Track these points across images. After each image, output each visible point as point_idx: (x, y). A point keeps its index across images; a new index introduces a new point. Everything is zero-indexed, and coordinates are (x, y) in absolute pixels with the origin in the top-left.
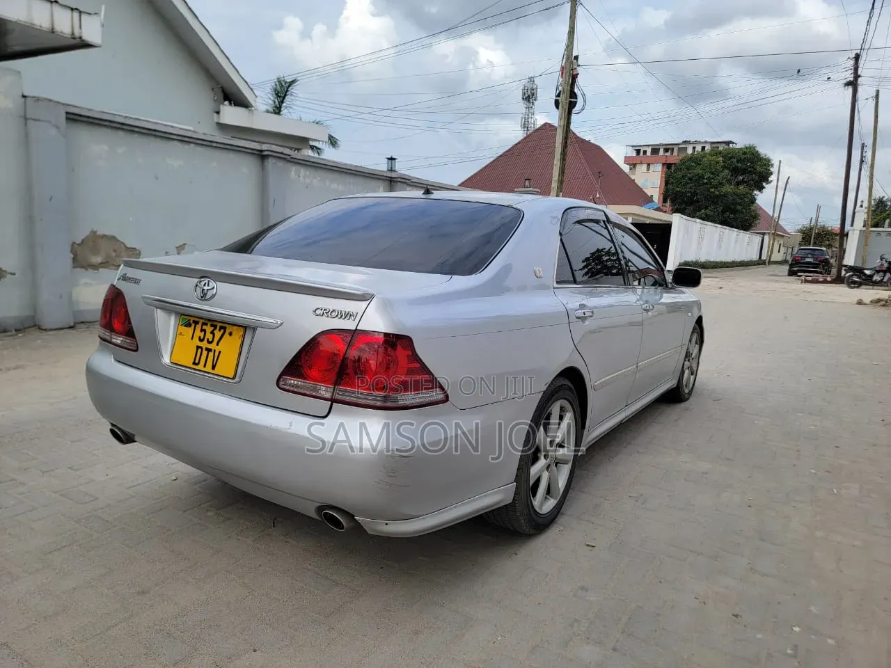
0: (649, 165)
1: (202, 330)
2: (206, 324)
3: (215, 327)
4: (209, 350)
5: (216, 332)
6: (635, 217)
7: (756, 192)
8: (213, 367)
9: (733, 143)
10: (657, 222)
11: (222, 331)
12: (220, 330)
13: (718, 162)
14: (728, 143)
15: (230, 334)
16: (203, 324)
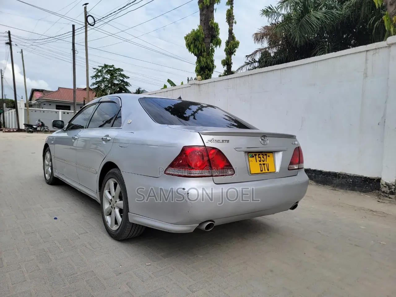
1: (259, 157)
2: (260, 155)
4: (264, 164)
8: (268, 170)
12: (265, 156)
15: (269, 156)
16: (259, 155)
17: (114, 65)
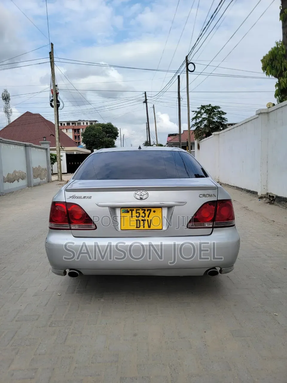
0: (67, 129)
1: (137, 213)
2: (139, 210)
3: (145, 210)
5: (146, 212)
6: (77, 152)
7: (114, 140)
9: (97, 121)
10: (85, 153)
11: (149, 211)
12: (148, 211)
13: (100, 129)
14: (95, 121)
15: (154, 212)
16: (137, 210)
17: (211, 104)
